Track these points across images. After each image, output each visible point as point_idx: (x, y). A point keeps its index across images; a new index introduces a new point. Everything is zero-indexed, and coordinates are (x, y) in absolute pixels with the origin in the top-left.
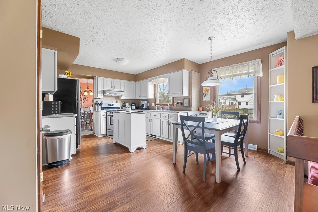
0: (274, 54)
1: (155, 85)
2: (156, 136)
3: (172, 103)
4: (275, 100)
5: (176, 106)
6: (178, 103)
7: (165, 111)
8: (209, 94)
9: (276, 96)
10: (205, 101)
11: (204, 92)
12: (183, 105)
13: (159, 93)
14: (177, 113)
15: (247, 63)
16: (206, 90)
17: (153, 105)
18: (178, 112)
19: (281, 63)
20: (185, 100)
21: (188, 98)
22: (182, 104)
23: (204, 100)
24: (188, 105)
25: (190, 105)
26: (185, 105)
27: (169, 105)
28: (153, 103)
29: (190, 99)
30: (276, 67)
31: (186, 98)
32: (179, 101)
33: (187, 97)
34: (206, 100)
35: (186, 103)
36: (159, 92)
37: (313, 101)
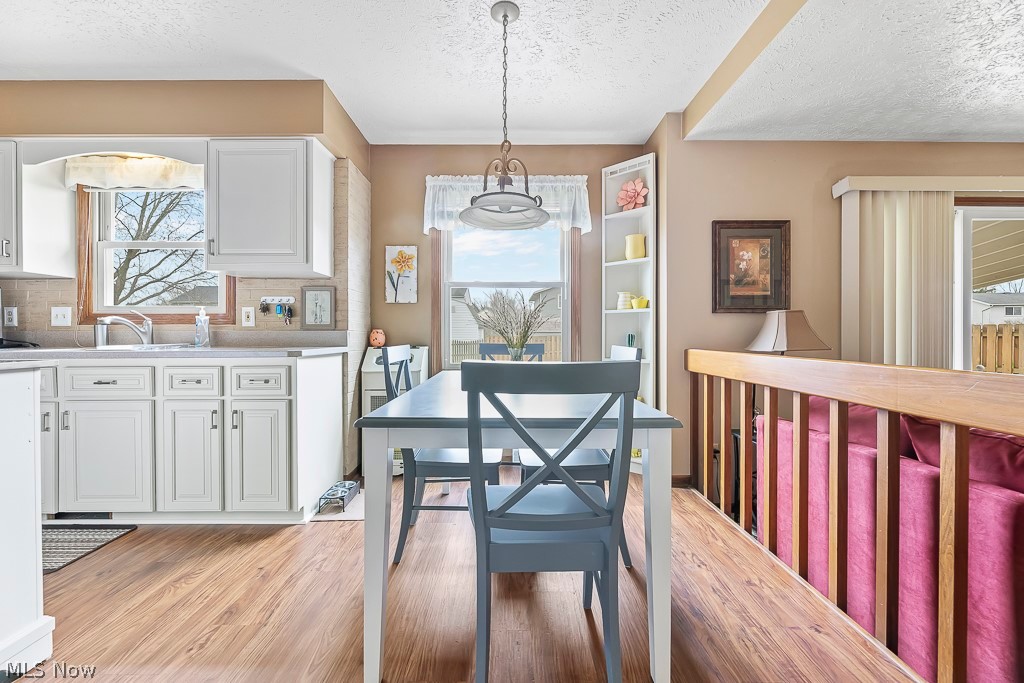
0: (615, 172)
1: (81, 194)
2: (107, 515)
3: (221, 308)
4: (619, 307)
5: (251, 323)
6: (265, 309)
7: (177, 350)
8: (413, 274)
9: (621, 295)
10: (396, 303)
11: (389, 267)
12: (296, 319)
13: (114, 245)
14: (290, 361)
15: (551, 182)
16: (402, 261)
17: (63, 316)
18: (299, 354)
19: (635, 201)
20: (310, 295)
21: (329, 283)
22: (290, 312)
23: (390, 299)
24: (327, 320)
25: (339, 318)
26: (310, 320)
27: (203, 318)
28: (65, 304)
29: (339, 287)
30: (621, 209)
31: (316, 283)
32: (273, 300)
33: (322, 282)
34: (400, 300)
35: (317, 307)
36: (113, 238)
37: (714, 310)
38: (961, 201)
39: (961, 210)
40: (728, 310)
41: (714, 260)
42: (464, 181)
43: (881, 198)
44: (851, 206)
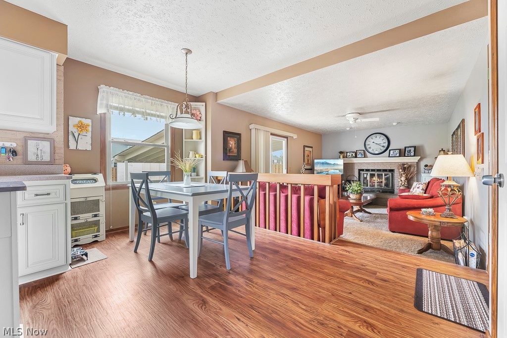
4: (190, 157)
8: (89, 135)
9: (191, 152)
10: (77, 150)
11: (72, 129)
12: (18, 157)
16: (82, 126)
20: (30, 142)
21: (48, 136)
22: (15, 153)
23: (73, 147)
25: (56, 158)
26: (31, 157)
29: (56, 139)
31: (35, 137)
33: (41, 135)
34: (79, 148)
35: (38, 151)
37: (224, 160)
38: (272, 134)
39: (271, 136)
40: (228, 160)
41: (224, 143)
42: (125, 93)
43: (259, 131)
44: (253, 132)
